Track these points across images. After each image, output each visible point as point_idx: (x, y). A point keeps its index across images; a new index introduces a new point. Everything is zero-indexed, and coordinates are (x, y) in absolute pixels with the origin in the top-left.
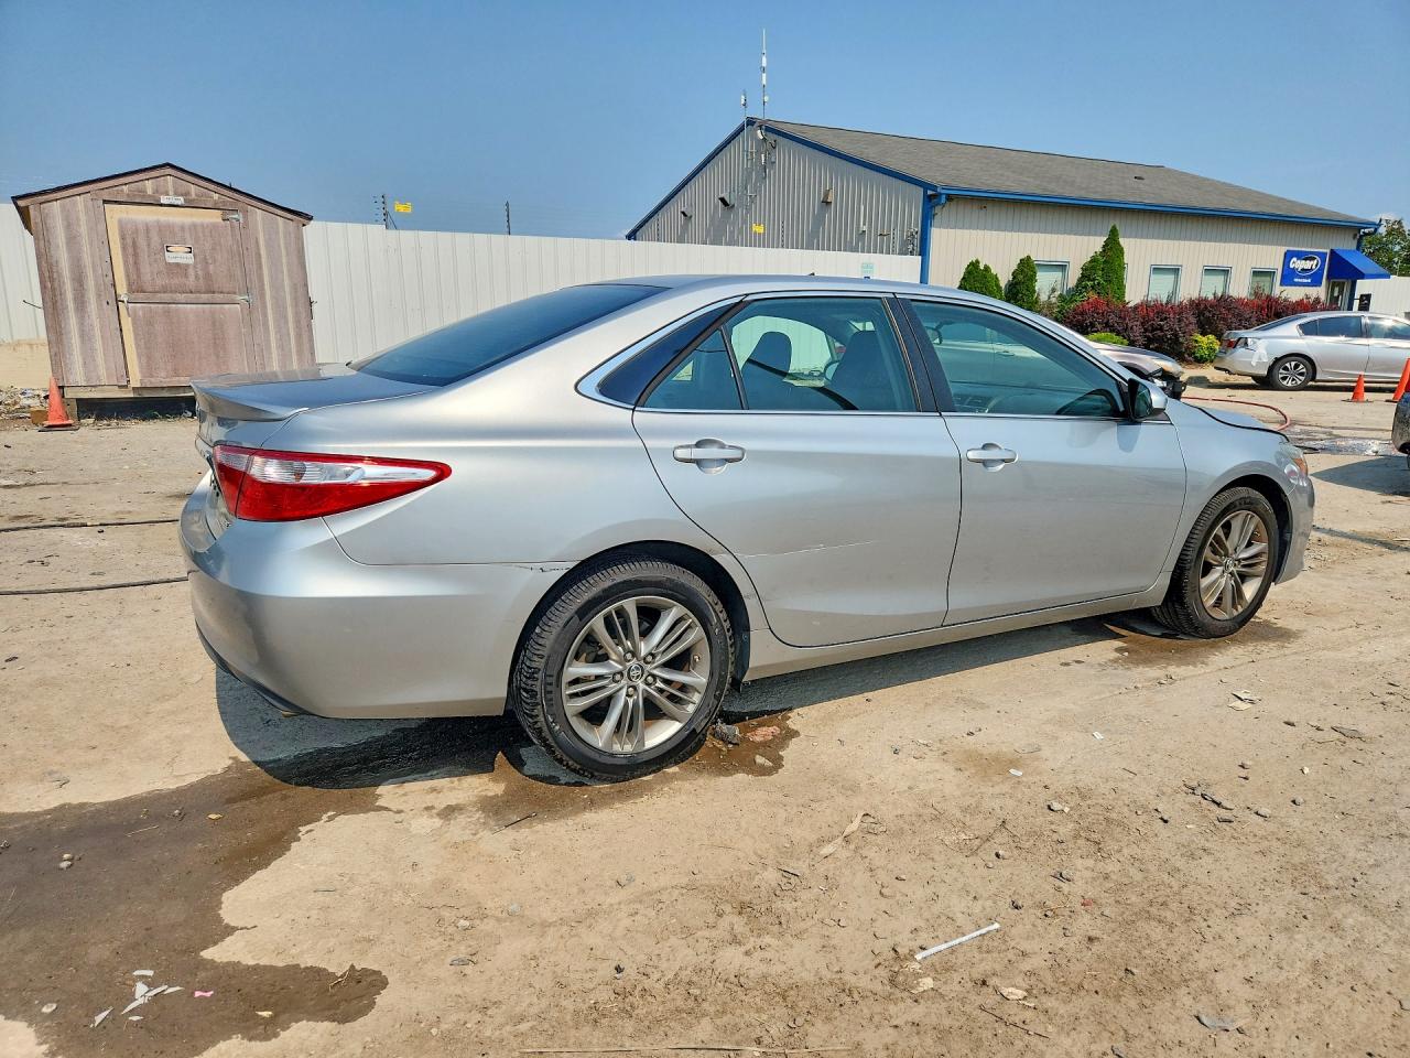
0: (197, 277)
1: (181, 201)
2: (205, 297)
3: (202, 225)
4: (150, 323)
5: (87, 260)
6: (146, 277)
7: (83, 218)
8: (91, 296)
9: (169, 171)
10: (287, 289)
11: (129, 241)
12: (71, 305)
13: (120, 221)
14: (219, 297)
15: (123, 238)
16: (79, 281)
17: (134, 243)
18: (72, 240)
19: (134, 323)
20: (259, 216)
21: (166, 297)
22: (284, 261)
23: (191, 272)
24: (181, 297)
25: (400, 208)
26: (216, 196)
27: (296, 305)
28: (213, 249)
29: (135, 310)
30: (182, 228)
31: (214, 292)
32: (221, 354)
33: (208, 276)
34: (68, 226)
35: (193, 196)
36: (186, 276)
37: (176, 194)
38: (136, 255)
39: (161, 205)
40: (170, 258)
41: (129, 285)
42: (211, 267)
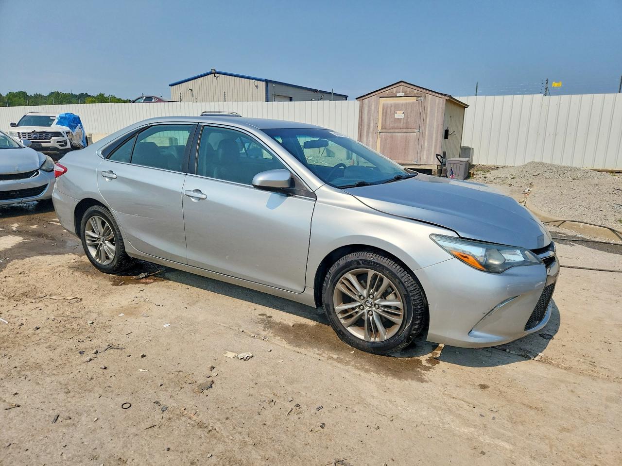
0: (404, 123)
1: (403, 95)
2: (404, 130)
3: (409, 103)
4: (386, 140)
5: (372, 118)
6: (388, 123)
7: (373, 103)
8: (371, 130)
9: (402, 83)
10: (435, 126)
11: (385, 111)
12: (365, 134)
13: (383, 105)
14: (410, 130)
15: (383, 110)
16: (369, 125)
17: (386, 111)
18: (369, 111)
19: (381, 140)
20: (429, 97)
21: (392, 131)
22: (436, 114)
23: (402, 121)
24: (397, 131)
25: (555, 85)
26: (416, 91)
27: (437, 133)
28: (411, 112)
29: (382, 135)
30: (402, 105)
31: (408, 129)
32: (406, 152)
33: (407, 122)
34: (369, 107)
35: (408, 92)
36: (400, 123)
37: (403, 92)
38: (386, 116)
39: (397, 97)
40: (397, 116)
41: (382, 127)
42: (409, 119)
